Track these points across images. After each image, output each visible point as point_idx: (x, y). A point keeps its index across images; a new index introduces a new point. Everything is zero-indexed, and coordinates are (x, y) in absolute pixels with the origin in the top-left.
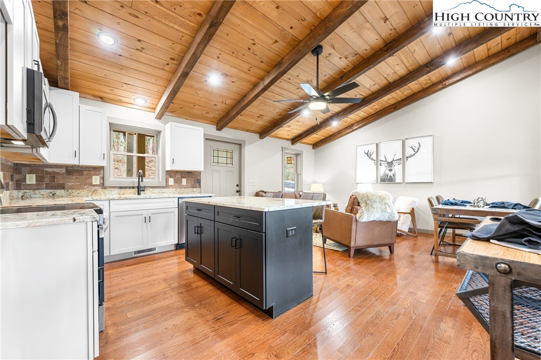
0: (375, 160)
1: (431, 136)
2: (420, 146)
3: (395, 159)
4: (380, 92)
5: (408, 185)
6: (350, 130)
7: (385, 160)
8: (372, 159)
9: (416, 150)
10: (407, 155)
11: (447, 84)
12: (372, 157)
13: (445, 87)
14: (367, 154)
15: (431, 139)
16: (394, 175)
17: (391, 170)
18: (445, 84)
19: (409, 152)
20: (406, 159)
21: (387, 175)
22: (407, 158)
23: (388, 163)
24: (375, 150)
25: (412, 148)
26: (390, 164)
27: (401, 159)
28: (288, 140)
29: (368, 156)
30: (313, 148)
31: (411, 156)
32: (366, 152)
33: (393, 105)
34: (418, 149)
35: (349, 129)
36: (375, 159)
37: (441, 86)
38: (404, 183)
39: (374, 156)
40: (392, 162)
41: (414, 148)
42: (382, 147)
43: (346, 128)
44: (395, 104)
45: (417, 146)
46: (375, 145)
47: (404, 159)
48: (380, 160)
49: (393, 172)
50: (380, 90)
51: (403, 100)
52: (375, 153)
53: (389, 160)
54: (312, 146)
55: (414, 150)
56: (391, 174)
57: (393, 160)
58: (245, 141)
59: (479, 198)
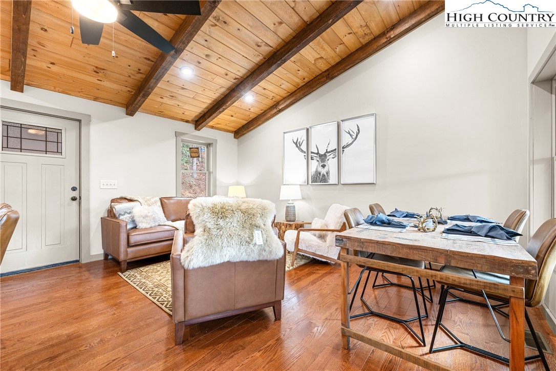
0: (305, 152)
1: (373, 114)
2: (359, 130)
3: (328, 151)
4: (294, 40)
5: (345, 188)
6: (275, 110)
7: (317, 152)
8: (302, 151)
9: (354, 137)
10: (343, 144)
11: (392, 36)
12: (302, 147)
13: (390, 41)
14: (296, 144)
15: (372, 119)
16: (327, 173)
17: (324, 166)
18: (390, 37)
19: (346, 139)
20: (342, 150)
21: (320, 174)
22: (343, 148)
23: (321, 156)
24: (305, 138)
25: (349, 133)
26: (323, 158)
27: (335, 149)
28: (187, 121)
29: (297, 146)
30: (235, 137)
31: (348, 146)
32: (295, 141)
33: (326, 71)
34: (357, 135)
35: (274, 108)
36: (305, 150)
37: (384, 40)
38: (340, 184)
39: (304, 147)
40: (325, 155)
41: (351, 133)
42: (313, 132)
43: (271, 107)
44: (328, 70)
45: (356, 130)
46: (305, 131)
47: (339, 150)
48: (312, 153)
49: (326, 169)
50: (294, 37)
51: (337, 64)
52: (305, 142)
53: (322, 152)
54: (233, 135)
55: (351, 135)
56: (323, 171)
57: (327, 152)
58: (90, 116)
59: (432, 209)
